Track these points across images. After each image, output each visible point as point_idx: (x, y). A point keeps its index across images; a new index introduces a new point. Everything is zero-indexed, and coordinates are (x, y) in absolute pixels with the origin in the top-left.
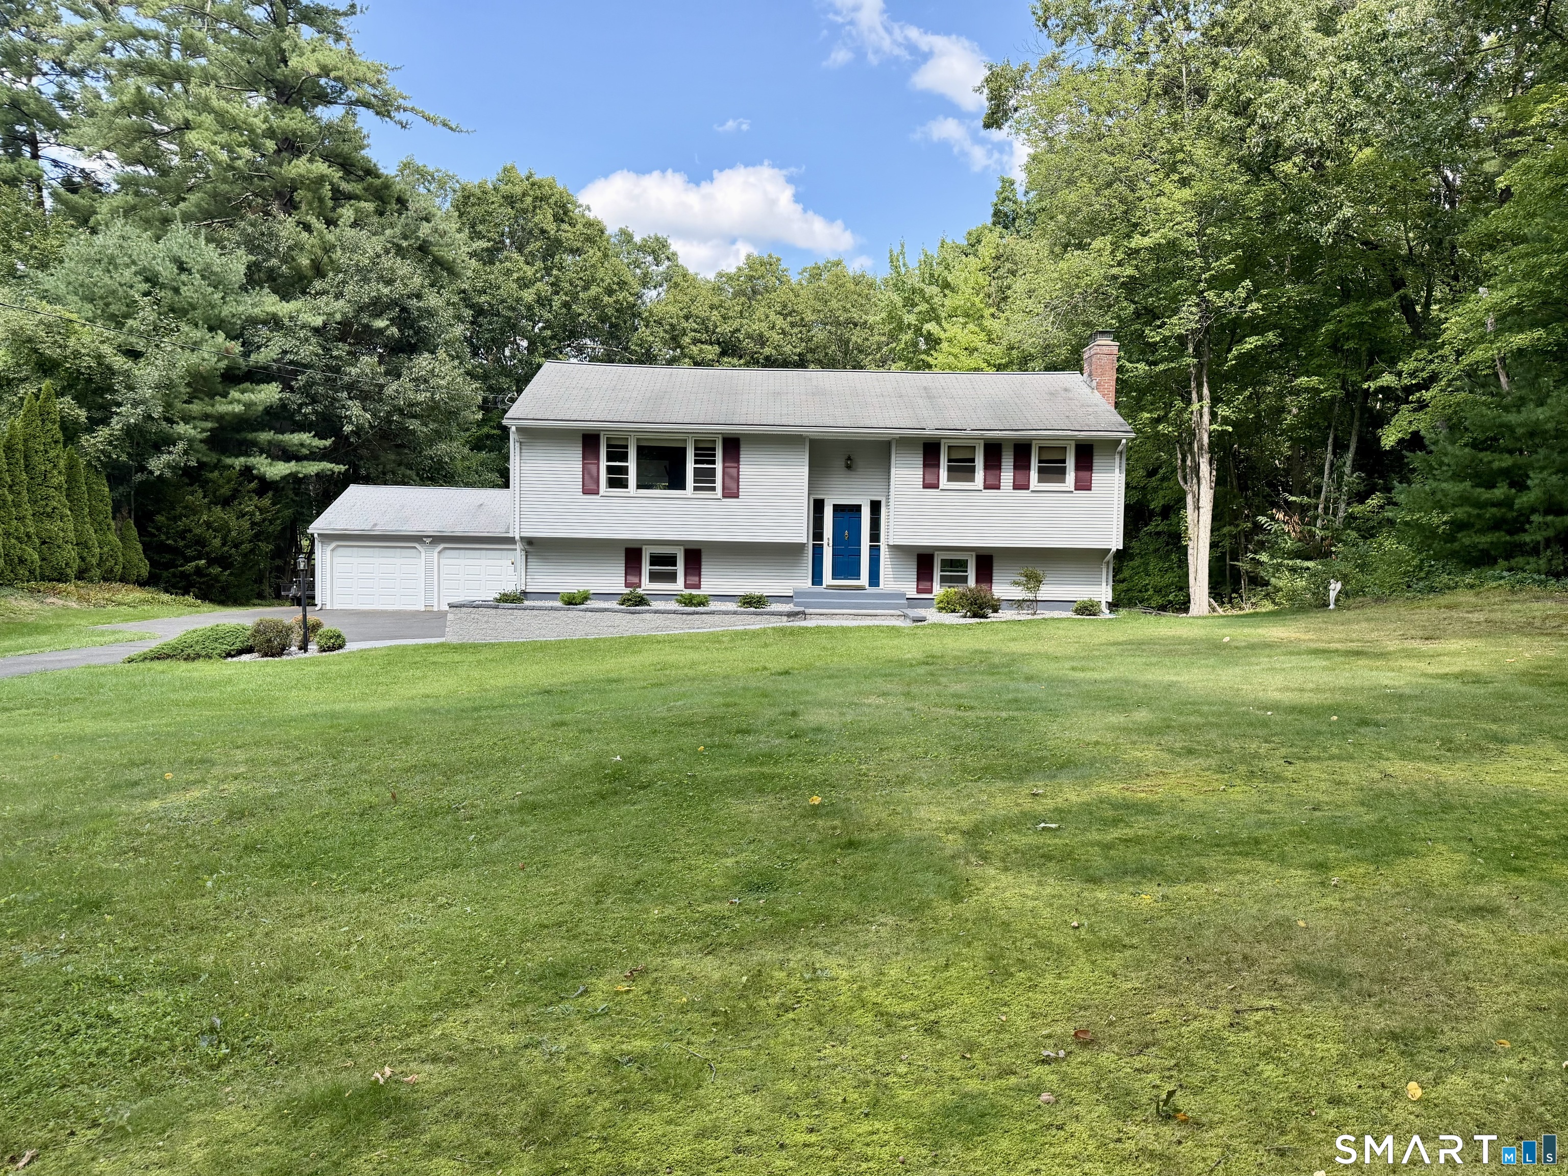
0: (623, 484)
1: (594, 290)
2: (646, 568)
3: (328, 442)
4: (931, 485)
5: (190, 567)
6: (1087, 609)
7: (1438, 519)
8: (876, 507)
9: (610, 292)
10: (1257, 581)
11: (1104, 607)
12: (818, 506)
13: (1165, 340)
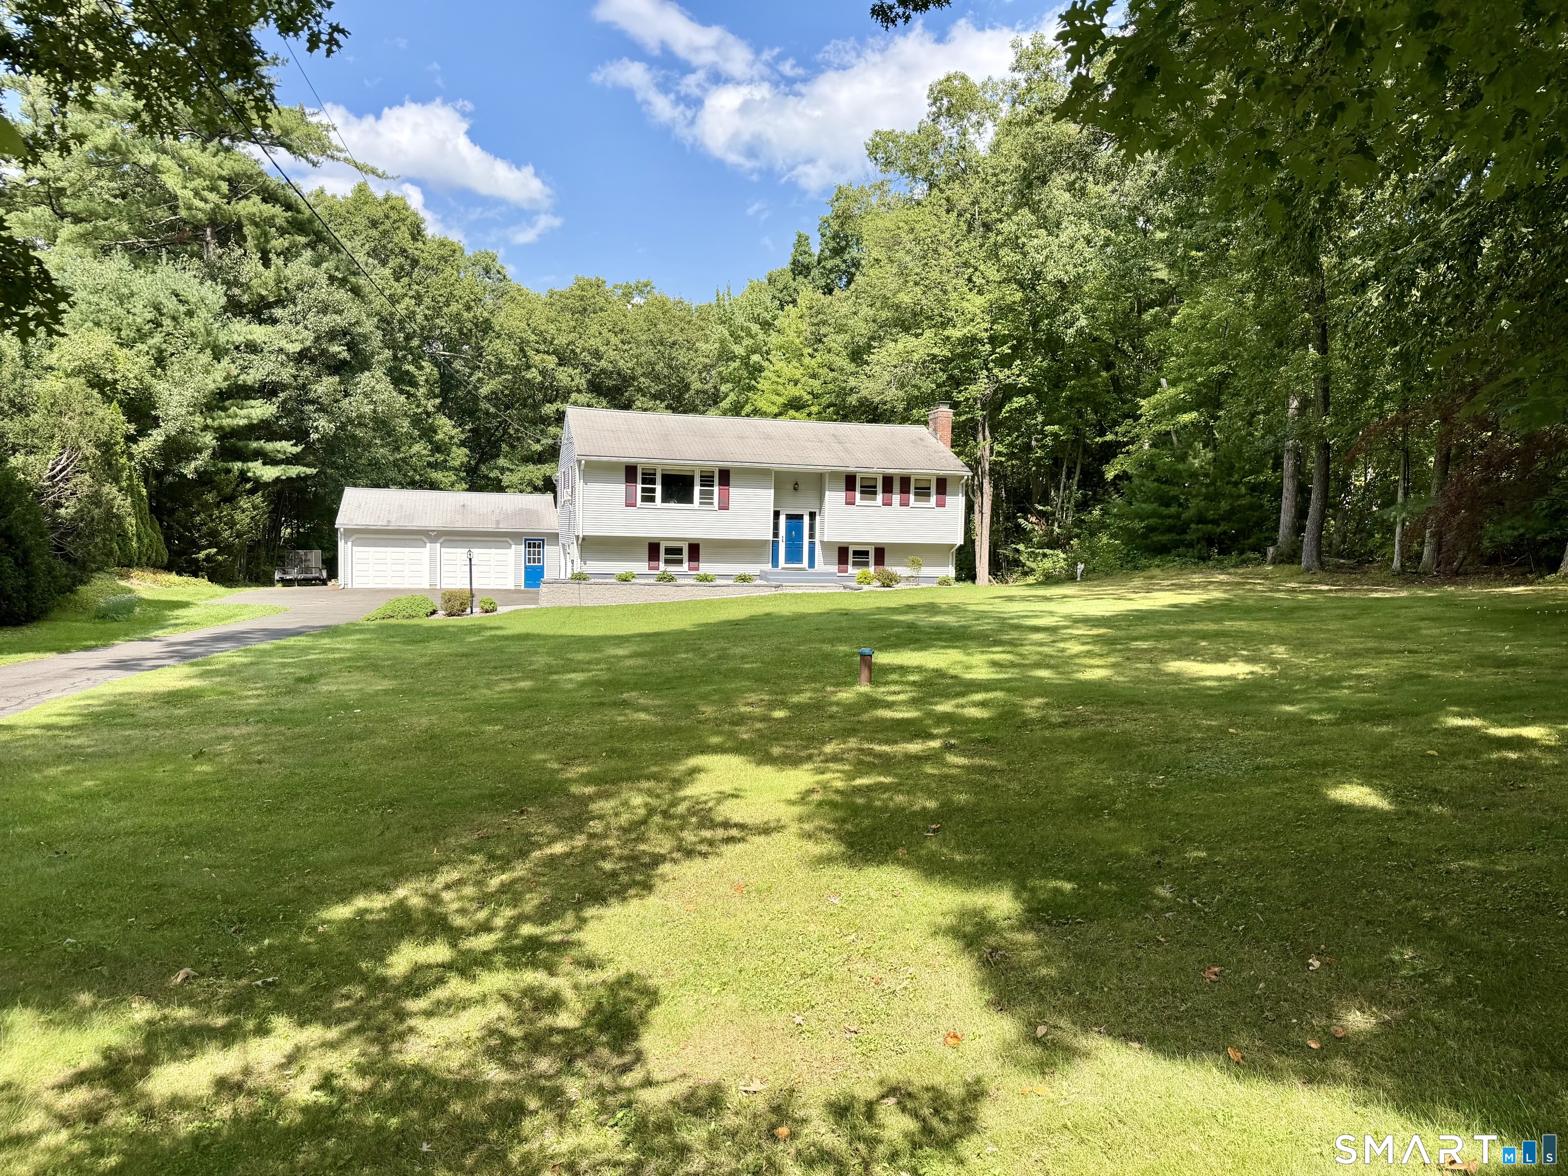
0: (652, 499)
1: (454, 308)
2: (662, 555)
3: (299, 449)
4: (850, 502)
5: (202, 555)
6: (944, 582)
7: (1138, 525)
8: (812, 515)
9: (469, 308)
10: (1017, 563)
11: (952, 581)
12: (777, 514)
13: (967, 400)
